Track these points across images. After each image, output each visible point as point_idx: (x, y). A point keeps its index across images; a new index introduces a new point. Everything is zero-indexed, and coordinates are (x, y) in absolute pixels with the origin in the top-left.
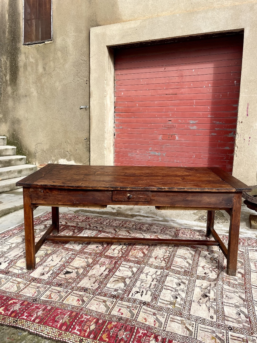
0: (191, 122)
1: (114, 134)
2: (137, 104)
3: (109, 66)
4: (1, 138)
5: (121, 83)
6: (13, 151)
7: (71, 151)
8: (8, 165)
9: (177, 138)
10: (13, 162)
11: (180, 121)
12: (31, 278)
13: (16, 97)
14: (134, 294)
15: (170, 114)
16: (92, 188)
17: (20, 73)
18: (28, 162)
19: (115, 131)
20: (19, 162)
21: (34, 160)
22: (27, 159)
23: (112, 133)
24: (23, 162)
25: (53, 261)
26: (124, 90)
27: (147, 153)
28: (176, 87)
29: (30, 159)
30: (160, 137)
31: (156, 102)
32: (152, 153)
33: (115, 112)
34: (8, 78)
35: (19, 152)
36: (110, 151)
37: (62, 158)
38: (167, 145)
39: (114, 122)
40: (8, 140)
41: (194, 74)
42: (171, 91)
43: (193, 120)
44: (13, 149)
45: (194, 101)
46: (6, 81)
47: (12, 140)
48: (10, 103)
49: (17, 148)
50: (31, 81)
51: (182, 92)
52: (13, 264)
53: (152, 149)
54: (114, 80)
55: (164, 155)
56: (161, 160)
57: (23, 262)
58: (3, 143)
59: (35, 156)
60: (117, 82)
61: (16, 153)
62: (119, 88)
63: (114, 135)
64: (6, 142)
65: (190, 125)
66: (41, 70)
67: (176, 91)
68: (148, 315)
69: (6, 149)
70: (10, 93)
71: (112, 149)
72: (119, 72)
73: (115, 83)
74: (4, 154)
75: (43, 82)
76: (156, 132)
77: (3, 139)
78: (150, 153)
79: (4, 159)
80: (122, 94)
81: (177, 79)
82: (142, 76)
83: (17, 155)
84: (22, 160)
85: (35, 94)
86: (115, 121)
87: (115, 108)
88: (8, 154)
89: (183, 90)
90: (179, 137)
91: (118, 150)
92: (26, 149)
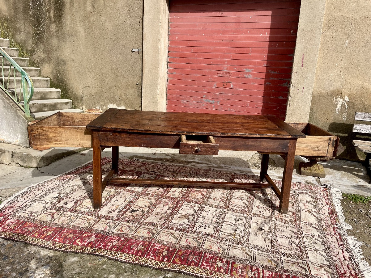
0: (247, 70)
1: (167, 80)
2: (192, 50)
3: (164, 7)
4: (45, 80)
5: (176, 27)
6: (58, 94)
7: (121, 96)
8: (54, 109)
9: (232, 86)
10: (59, 106)
11: (236, 69)
12: (99, 216)
13: (61, 36)
14: (198, 228)
15: (225, 61)
16: (160, 132)
17: (66, 10)
18: (75, 106)
19: (168, 77)
20: (65, 106)
21: (81, 104)
22: (73, 103)
23: (165, 79)
24: (69, 106)
25: (118, 201)
26: (178, 33)
27: (200, 101)
28: (233, 33)
29: (76, 103)
30: (215, 85)
31: (212, 48)
32: (206, 101)
33: (168, 57)
34: (52, 14)
35: (64, 95)
36: (163, 97)
37: (111, 103)
38: (222, 93)
39: (168, 67)
40: (51, 82)
41: (252, 21)
42: (227, 38)
43: (248, 68)
44: (57, 92)
45: (251, 49)
46: (50, 17)
47: (56, 82)
48: (54, 42)
49: (62, 91)
50: (78, 19)
51: (239, 39)
52: (79, 203)
53: (206, 96)
54: (169, 23)
55: (218, 103)
56: (215, 108)
57: (89, 202)
58: (46, 85)
59: (82, 100)
60: (171, 25)
61: (61, 96)
62: (174, 32)
63: (167, 81)
64: (49, 84)
65: (245, 73)
66: (89, 7)
67: (232, 38)
68: (212, 243)
69: (51, 92)
70: (54, 31)
71: (165, 95)
72: (174, 14)
73: (169, 26)
74: (48, 96)
75: (92, 21)
76: (211, 79)
77: (47, 80)
78: (203, 101)
79: (50, 102)
80: (177, 37)
81: (234, 26)
82: (198, 20)
83: (62, 98)
84: (68, 104)
85: (82, 33)
86: (168, 66)
87: (168, 53)
88: (52, 97)
89: (239, 37)
90: (234, 85)
91: (171, 96)
92: (72, 93)
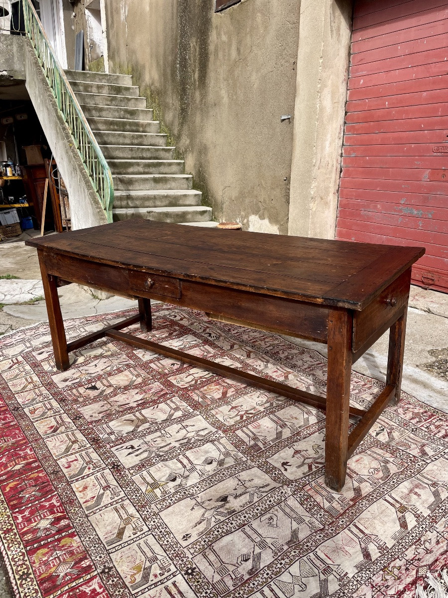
1: (341, 169)
2: (387, 103)
4: (184, 178)
5: (362, 60)
6: (196, 199)
7: (265, 201)
8: (182, 220)
10: (189, 216)
13: (205, 109)
14: (125, 447)
17: (210, 65)
18: (215, 218)
19: (342, 163)
20: (200, 216)
21: (220, 215)
22: (213, 213)
23: (335, 168)
24: (207, 216)
25: (96, 366)
26: (365, 73)
27: (395, 211)
29: (216, 213)
30: (426, 175)
31: (425, 94)
32: (406, 211)
33: (345, 123)
34: (197, 75)
35: (205, 199)
36: (326, 204)
37: (253, 214)
38: (439, 193)
39: (343, 145)
40: (194, 181)
44: (196, 195)
46: (195, 81)
47: (197, 180)
48: (198, 119)
49: (202, 194)
50: (221, 77)
53: (406, 201)
54: (349, 54)
55: (430, 216)
56: (422, 226)
58: (186, 186)
59: (222, 208)
60: (354, 58)
61: (202, 202)
62: (357, 71)
63: (341, 172)
64: (191, 184)
66: (234, 54)
68: (97, 484)
69: (185, 196)
70: (197, 102)
71: (333, 200)
72: (359, 36)
73: (350, 61)
74: (181, 202)
75: (236, 76)
76: (419, 163)
77: (187, 179)
78: (400, 211)
79: (175, 211)
80: (362, 81)
82: (402, 37)
84: (205, 215)
85: (225, 100)
86: (344, 143)
87: (346, 115)
88: (187, 203)
91: (345, 201)
92: (212, 197)
